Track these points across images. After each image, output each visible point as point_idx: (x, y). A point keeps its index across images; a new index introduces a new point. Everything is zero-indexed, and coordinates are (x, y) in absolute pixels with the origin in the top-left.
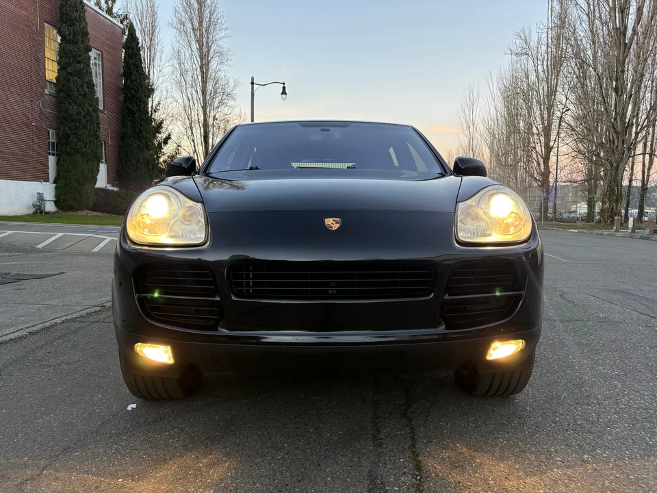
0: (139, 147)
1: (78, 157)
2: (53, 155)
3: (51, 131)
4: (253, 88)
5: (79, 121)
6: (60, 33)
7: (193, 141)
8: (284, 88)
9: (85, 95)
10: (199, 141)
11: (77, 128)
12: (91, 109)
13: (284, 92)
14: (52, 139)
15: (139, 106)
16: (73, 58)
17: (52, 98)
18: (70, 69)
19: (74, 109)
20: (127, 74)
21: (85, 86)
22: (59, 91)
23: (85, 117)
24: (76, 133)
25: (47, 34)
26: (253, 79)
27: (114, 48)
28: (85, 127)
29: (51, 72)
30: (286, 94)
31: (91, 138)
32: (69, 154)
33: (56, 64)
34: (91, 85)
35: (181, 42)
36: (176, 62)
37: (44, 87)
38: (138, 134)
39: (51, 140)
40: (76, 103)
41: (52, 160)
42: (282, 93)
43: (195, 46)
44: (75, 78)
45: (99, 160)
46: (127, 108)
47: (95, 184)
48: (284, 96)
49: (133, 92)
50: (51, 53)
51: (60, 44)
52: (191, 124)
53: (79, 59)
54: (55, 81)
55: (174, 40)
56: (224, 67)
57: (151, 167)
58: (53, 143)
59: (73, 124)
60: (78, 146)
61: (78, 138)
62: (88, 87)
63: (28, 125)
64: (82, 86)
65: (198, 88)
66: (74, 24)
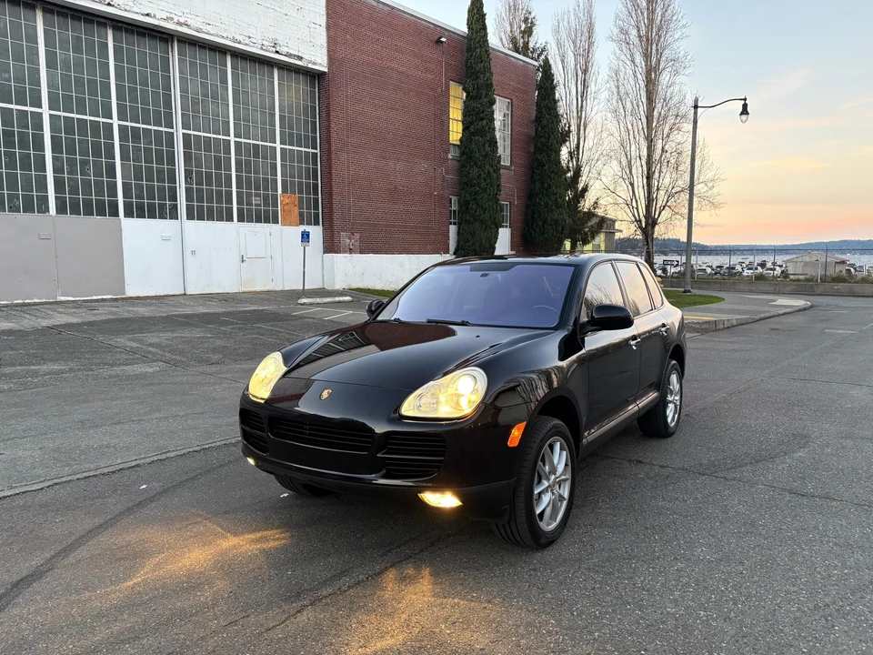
0: (546, 204)
1: (477, 225)
2: (455, 224)
3: (453, 198)
4: (696, 113)
5: (479, 184)
6: (464, 89)
7: (632, 185)
8: (745, 106)
9: (486, 156)
10: (640, 184)
11: (476, 193)
12: (491, 170)
13: (745, 111)
14: (454, 207)
15: (549, 156)
16: (477, 118)
17: (455, 162)
18: (472, 129)
19: (475, 172)
20: (538, 120)
21: (487, 145)
22: (462, 153)
23: (485, 180)
24: (475, 199)
25: (452, 93)
26: (696, 100)
27: (525, 92)
28: (485, 190)
29: (456, 132)
30: (747, 113)
31: (490, 203)
32: (468, 222)
33: (460, 124)
34: (493, 143)
35: (623, 57)
36: (612, 85)
37: (447, 152)
38: (547, 190)
39: (453, 208)
40: (476, 164)
41: (453, 229)
42: (742, 114)
43: (639, 59)
44: (477, 138)
45: (498, 226)
46: (537, 159)
47: (494, 252)
48: (744, 117)
49: (543, 139)
50: (456, 112)
51: (464, 102)
52: (629, 163)
53: (481, 115)
54: (459, 143)
55: (612, 57)
56: (679, 79)
57: (560, 229)
58: (455, 211)
59: (473, 189)
60: (478, 213)
61: (478, 205)
62: (490, 146)
63: (431, 195)
64: (484, 145)
65: (642, 113)
66: (478, 77)
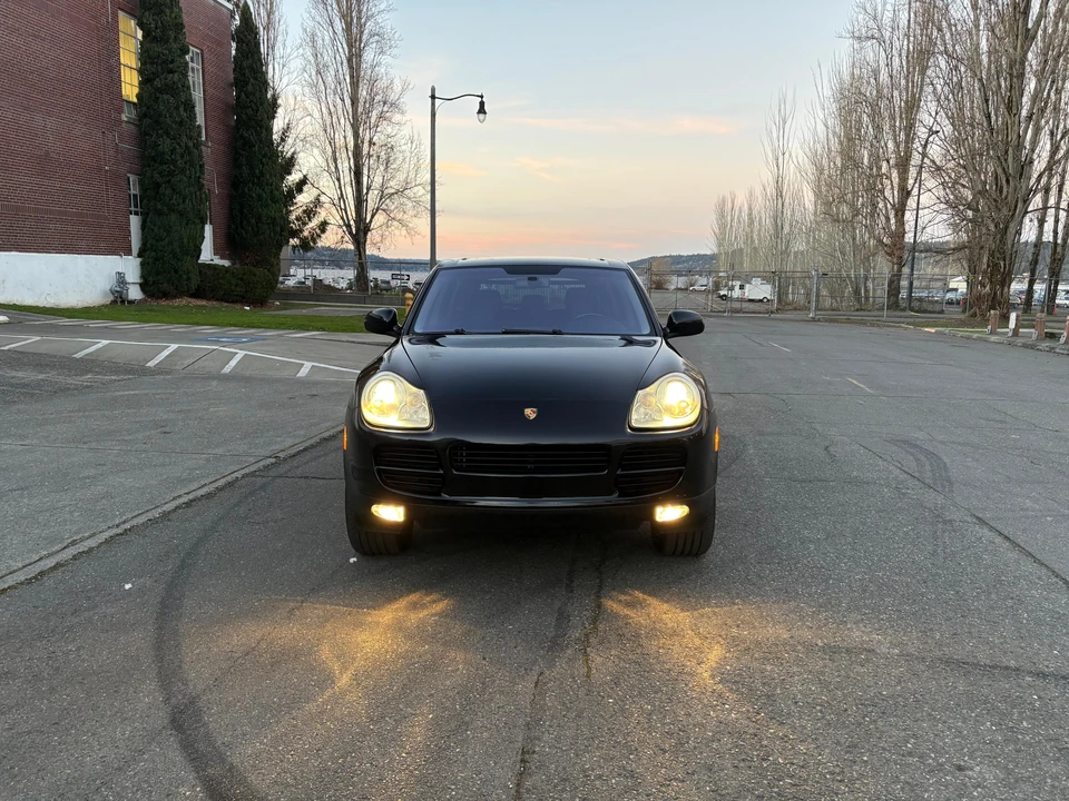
0: (260, 198)
1: (173, 217)
2: (136, 214)
3: (132, 178)
4: (433, 104)
5: (174, 162)
6: (141, 25)
7: (339, 180)
8: (482, 104)
9: (181, 123)
10: (348, 179)
11: (171, 173)
12: (191, 144)
13: (482, 110)
14: (135, 190)
15: (259, 134)
16: (161, 64)
17: (131, 126)
18: (157, 83)
19: (165, 144)
20: (240, 83)
21: (182, 109)
22: (142, 117)
23: (182, 157)
24: (169, 181)
25: (121, 27)
26: (433, 90)
27: (219, 44)
28: (183, 171)
29: (130, 86)
30: (485, 113)
31: (192, 189)
32: (160, 213)
33: (135, 73)
34: (190, 106)
35: (318, 18)
36: (309, 52)
37: (120, 111)
38: (258, 178)
39: (132, 192)
40: (168, 134)
41: (135, 221)
42: (479, 112)
43: (339, 25)
44: (165, 97)
45: (203, 223)
46: (242, 137)
47: (198, 257)
48: (481, 116)
49: (249, 111)
50: (129, 56)
51: (141, 43)
52: (334, 152)
53: (171, 66)
54: (135, 100)
55: (306, 15)
56: (385, 59)
57: (278, 229)
58: (135, 196)
59: (165, 167)
60: (173, 201)
61: (173, 190)
62: (185, 110)
63: (100, 169)
64: (177, 108)
65: (346, 94)
66: (162, 12)
